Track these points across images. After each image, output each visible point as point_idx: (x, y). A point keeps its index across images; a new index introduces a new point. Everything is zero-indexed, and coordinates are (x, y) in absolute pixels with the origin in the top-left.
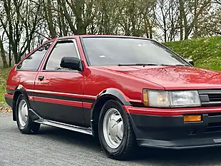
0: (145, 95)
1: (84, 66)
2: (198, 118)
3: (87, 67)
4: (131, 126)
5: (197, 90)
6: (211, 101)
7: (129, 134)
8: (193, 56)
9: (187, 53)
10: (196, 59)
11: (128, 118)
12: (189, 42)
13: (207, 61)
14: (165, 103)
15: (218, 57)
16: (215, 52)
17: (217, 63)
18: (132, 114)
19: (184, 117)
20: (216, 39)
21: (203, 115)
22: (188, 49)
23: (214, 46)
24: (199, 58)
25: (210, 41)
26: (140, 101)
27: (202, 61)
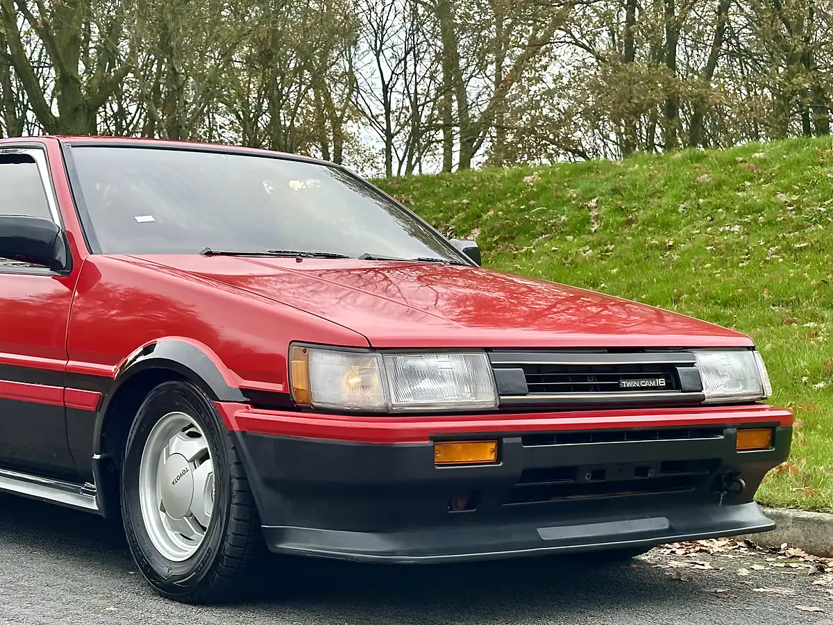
0: (297, 365)
1: (72, 254)
4: (243, 478)
5: (487, 350)
6: (532, 389)
7: (234, 508)
8: (483, 232)
9: (465, 220)
10: (496, 242)
11: (234, 448)
12: (473, 181)
13: (533, 251)
14: (368, 393)
15: (570, 238)
16: (563, 218)
17: (566, 259)
18: (250, 433)
19: (437, 448)
20: (567, 173)
21: (505, 440)
22: (468, 203)
23: (558, 197)
24: (505, 239)
25: (546, 179)
26: (279, 388)
27: (517, 249)
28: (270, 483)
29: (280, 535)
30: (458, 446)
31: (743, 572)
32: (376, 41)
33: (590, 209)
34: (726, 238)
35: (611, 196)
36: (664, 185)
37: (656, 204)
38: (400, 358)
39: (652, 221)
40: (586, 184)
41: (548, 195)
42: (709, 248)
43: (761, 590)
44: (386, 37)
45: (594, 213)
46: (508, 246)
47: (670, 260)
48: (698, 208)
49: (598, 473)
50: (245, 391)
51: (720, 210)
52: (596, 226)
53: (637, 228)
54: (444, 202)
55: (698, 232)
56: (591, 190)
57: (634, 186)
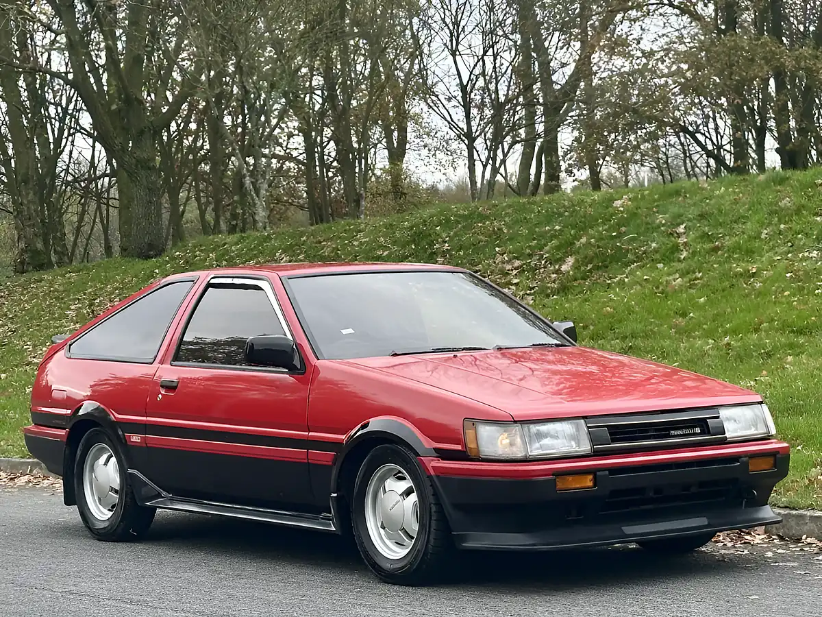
0: (470, 433)
1: (304, 360)
2: (588, 482)
3: (313, 361)
4: (438, 504)
5: (584, 418)
7: (433, 523)
8: (577, 261)
9: (558, 248)
10: (590, 271)
11: (431, 486)
12: (564, 206)
13: (626, 280)
14: (514, 449)
15: (660, 266)
16: (654, 245)
17: (657, 288)
18: (442, 475)
19: (557, 480)
20: (656, 197)
21: (598, 473)
22: (560, 230)
23: (647, 223)
24: (598, 268)
25: (635, 204)
26: (459, 447)
27: (610, 278)
28: (457, 506)
29: (463, 538)
30: (570, 478)
31: (770, 554)
32: (451, 41)
33: (679, 236)
34: (804, 264)
35: (699, 221)
36: (750, 209)
37: (740, 230)
38: (532, 426)
39: (737, 248)
40: (674, 209)
41: (639, 221)
42: (788, 275)
43: (777, 564)
44: (462, 36)
45: (682, 240)
46: (602, 275)
47: (753, 288)
48: (780, 234)
49: (658, 490)
50: (436, 450)
51: (800, 236)
52: (685, 254)
53: (723, 255)
54: (537, 229)
55: (779, 258)
56: (680, 216)
57: (720, 211)
